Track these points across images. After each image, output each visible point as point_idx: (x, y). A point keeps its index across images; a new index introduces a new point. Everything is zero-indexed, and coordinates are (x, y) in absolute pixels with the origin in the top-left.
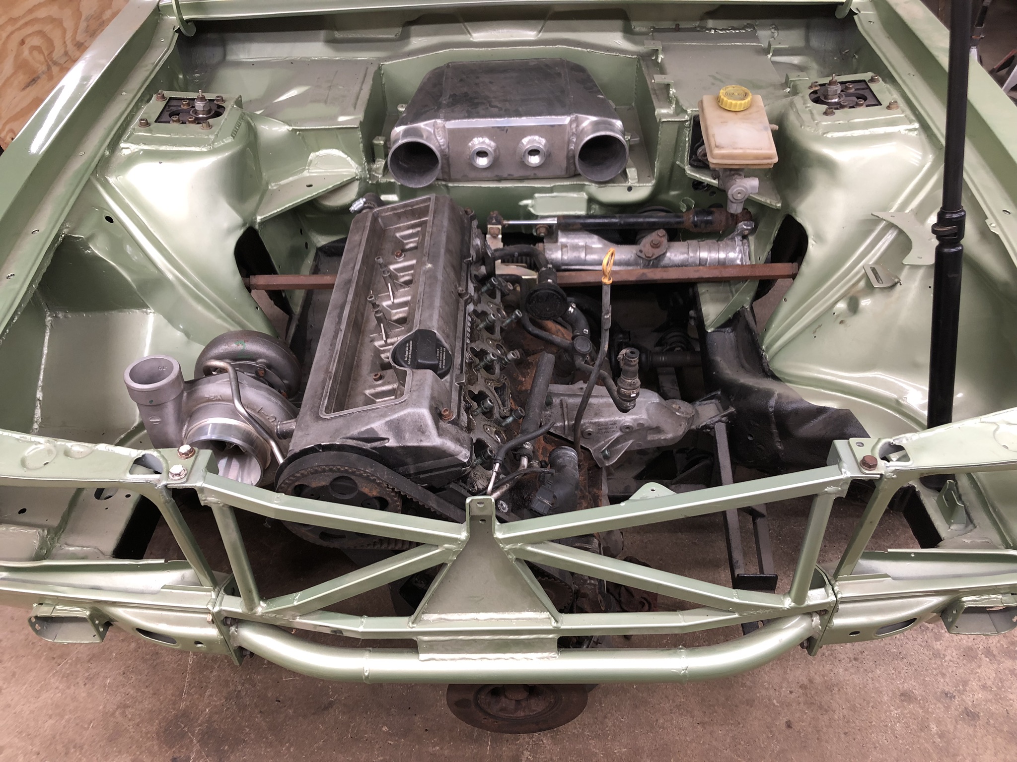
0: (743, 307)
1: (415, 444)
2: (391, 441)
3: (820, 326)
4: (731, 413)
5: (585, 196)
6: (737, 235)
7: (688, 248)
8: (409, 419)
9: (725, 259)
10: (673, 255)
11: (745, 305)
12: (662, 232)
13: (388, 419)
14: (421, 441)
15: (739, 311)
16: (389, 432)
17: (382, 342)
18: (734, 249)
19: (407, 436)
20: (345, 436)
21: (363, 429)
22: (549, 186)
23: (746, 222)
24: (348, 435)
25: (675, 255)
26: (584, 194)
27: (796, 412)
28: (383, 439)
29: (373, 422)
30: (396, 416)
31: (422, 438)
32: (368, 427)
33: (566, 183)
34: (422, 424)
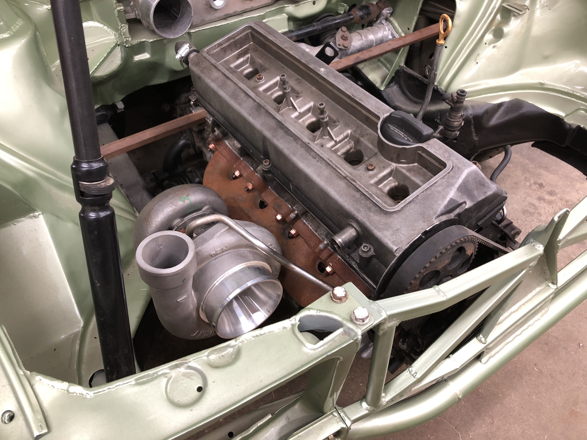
0: (400, 66)
1: (483, 197)
2: (468, 203)
3: (478, 55)
4: (441, 130)
5: (285, 16)
6: (383, 19)
7: (361, 36)
8: (470, 179)
9: (382, 37)
10: (355, 43)
11: (401, 65)
12: (344, 28)
13: (457, 185)
14: (486, 192)
15: (398, 70)
16: (463, 196)
17: (333, 143)
18: (385, 30)
19: (476, 193)
20: (437, 215)
21: (446, 202)
22: (262, 14)
23: (387, 8)
24: (439, 213)
25: (356, 43)
26: (285, 14)
27: (487, 112)
28: (461, 204)
29: (448, 193)
30: (460, 181)
31: (486, 190)
32: (448, 199)
33: (272, 9)
34: (480, 178)
